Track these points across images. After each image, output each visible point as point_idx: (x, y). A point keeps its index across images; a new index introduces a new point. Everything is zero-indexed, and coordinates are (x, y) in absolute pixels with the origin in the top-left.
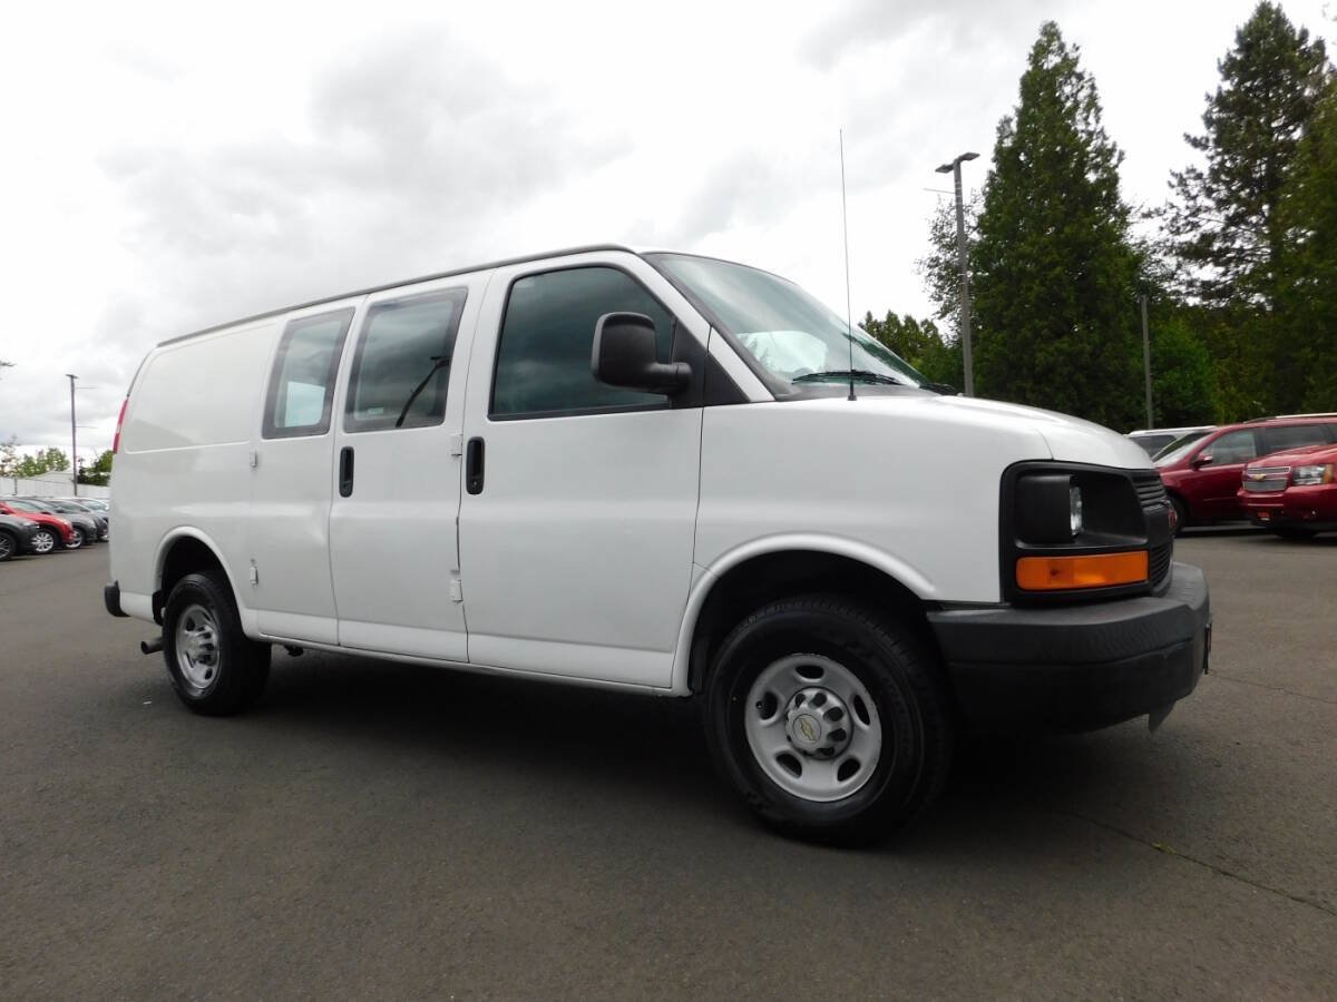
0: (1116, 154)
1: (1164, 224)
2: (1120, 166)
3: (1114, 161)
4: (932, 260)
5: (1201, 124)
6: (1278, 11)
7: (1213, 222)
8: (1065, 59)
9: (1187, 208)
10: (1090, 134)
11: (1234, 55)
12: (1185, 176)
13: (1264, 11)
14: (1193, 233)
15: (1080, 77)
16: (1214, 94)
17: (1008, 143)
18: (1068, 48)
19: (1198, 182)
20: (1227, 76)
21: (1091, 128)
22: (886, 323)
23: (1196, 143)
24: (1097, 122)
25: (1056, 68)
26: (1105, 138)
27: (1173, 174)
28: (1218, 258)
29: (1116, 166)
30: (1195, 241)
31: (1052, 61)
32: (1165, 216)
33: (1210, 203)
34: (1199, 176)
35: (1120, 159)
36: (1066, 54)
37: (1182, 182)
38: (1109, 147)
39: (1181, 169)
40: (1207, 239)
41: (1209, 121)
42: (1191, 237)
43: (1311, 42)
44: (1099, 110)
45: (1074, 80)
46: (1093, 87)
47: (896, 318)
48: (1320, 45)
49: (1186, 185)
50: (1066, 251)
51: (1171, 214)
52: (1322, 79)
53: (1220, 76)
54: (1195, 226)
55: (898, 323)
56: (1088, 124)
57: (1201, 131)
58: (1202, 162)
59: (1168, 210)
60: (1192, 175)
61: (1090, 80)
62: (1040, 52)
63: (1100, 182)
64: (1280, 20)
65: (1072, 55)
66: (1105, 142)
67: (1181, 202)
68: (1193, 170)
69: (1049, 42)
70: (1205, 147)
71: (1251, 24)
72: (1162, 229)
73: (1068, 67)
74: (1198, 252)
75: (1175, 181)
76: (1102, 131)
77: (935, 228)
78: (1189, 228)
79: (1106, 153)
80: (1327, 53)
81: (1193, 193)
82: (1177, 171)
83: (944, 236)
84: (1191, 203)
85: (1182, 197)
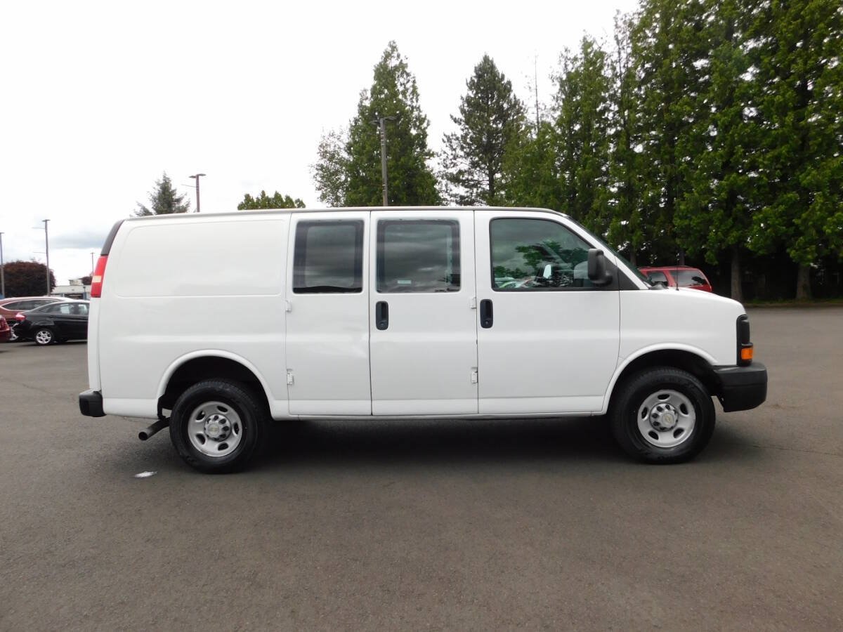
0: (426, 121)
1: (440, 161)
2: (429, 127)
3: (425, 125)
4: (318, 165)
5: (459, 111)
6: (492, 62)
7: (464, 164)
8: (401, 62)
9: (452, 154)
10: (413, 107)
11: (474, 78)
12: (451, 137)
13: (486, 59)
14: (454, 168)
15: (408, 75)
16: (464, 96)
17: (367, 103)
18: (402, 57)
19: (457, 141)
20: (470, 88)
21: (414, 104)
22: (273, 199)
23: (455, 121)
24: (417, 102)
25: (396, 68)
26: (420, 111)
27: (445, 135)
28: (465, 183)
29: (426, 128)
30: (455, 173)
31: (393, 63)
32: (441, 157)
33: (462, 153)
34: (457, 139)
35: (428, 125)
36: (401, 61)
37: (449, 140)
38: (423, 117)
39: (449, 134)
40: (461, 172)
41: (463, 111)
42: (454, 171)
43: (505, 81)
44: (418, 95)
45: (405, 76)
46: (414, 82)
47: (280, 196)
48: (509, 83)
49: (451, 142)
50: (401, 172)
51: (444, 156)
52: (511, 101)
53: (467, 88)
54: (455, 165)
55: (281, 200)
56: (412, 102)
57: (459, 116)
58: (458, 130)
59: (442, 154)
60: (454, 137)
61: (414, 77)
62: (388, 56)
63: (418, 135)
64: (493, 67)
65: (404, 62)
66: (421, 114)
67: (449, 152)
68: (455, 135)
69: (393, 51)
70: (460, 124)
71: (481, 64)
72: (439, 164)
73: (402, 67)
74: (455, 179)
75: (446, 140)
76: (419, 108)
77: (321, 146)
78: (452, 165)
79: (422, 120)
80: (512, 88)
81: (454, 147)
82: (447, 134)
83: (326, 152)
84: (454, 152)
85: (448, 148)
